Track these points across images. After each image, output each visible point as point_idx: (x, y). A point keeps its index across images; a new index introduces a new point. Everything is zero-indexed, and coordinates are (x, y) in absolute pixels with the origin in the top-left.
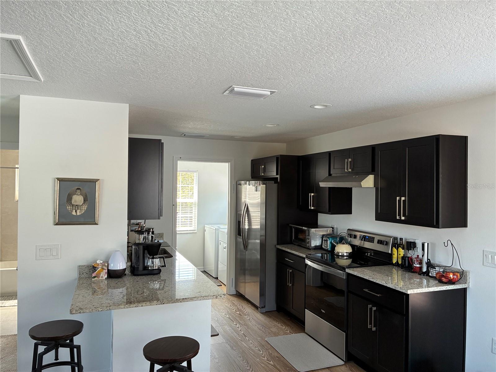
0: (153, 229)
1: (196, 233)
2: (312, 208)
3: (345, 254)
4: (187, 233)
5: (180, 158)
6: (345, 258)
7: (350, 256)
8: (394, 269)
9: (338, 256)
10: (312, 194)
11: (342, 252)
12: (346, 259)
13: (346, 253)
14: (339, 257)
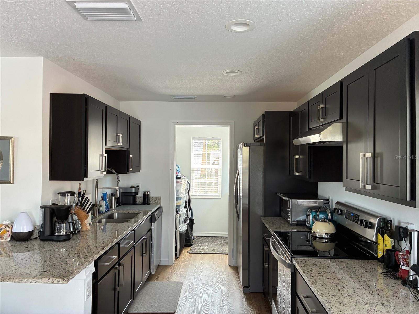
0: (148, 192)
1: (221, 198)
2: (297, 174)
3: (324, 236)
4: (212, 199)
5: (177, 123)
6: (324, 241)
7: (331, 238)
8: (379, 267)
9: (315, 237)
10: (297, 157)
11: (320, 233)
12: (326, 242)
13: (326, 234)
14: (315, 239)
